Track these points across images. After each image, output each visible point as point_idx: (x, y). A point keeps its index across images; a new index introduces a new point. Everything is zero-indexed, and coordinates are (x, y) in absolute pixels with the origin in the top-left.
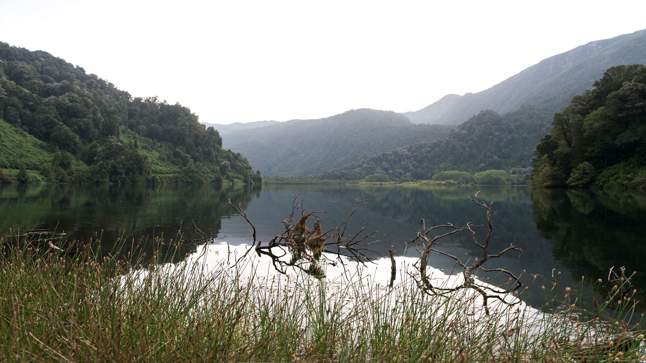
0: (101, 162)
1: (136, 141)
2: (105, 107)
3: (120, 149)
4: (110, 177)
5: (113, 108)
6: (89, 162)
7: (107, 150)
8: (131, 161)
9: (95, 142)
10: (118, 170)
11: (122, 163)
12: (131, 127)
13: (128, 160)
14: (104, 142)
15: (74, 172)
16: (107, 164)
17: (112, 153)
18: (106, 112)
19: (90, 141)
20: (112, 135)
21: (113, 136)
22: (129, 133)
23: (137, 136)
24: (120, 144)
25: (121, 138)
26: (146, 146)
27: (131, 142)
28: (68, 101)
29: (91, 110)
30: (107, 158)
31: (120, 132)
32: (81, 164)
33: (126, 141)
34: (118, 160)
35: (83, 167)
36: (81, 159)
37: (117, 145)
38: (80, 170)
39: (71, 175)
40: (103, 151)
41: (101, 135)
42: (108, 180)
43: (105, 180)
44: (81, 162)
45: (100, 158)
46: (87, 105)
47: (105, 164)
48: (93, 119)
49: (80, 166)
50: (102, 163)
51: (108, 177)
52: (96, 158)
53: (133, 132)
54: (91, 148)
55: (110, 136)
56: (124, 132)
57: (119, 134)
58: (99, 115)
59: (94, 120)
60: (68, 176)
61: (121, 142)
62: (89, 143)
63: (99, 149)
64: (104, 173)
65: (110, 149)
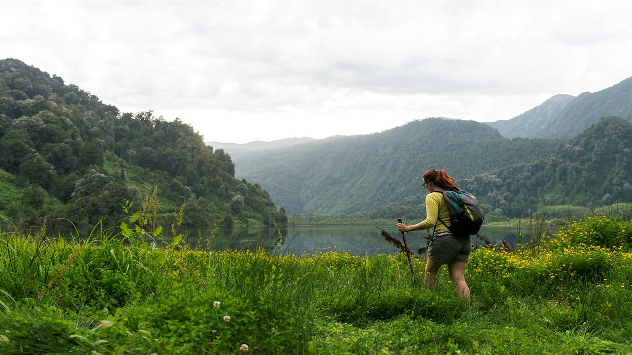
0: (80, 199)
1: (123, 171)
2: (87, 127)
3: (103, 182)
4: (90, 218)
5: (95, 129)
6: (65, 199)
7: (87, 183)
8: (116, 197)
9: (72, 174)
10: (100, 209)
11: (105, 199)
12: (118, 152)
13: (113, 196)
14: (83, 172)
15: (47, 212)
16: (87, 202)
17: (93, 186)
18: (88, 133)
19: (67, 171)
20: (93, 164)
21: (95, 165)
22: (115, 161)
23: (125, 163)
24: (104, 175)
25: (105, 167)
26: (136, 177)
27: (117, 173)
28: (42, 122)
29: (70, 132)
30: (87, 194)
31: (104, 159)
32: (56, 201)
33: (111, 171)
34: (100, 196)
35: (58, 206)
36: (56, 196)
37: (99, 177)
38: (54, 209)
39: (43, 216)
40: (83, 185)
41: (80, 164)
42: (87, 223)
43: (83, 222)
44: (55, 199)
45: (78, 193)
46: (66, 127)
47: (84, 201)
48: (72, 143)
49: (54, 204)
50: (81, 200)
51: (87, 219)
52: (73, 194)
53: (120, 159)
54: (68, 181)
55: (91, 165)
56: (109, 159)
57: (102, 162)
58: (79, 139)
59: (73, 145)
60: (40, 217)
61: (105, 172)
62: (65, 174)
63: (78, 183)
64: (83, 212)
65: (91, 182)
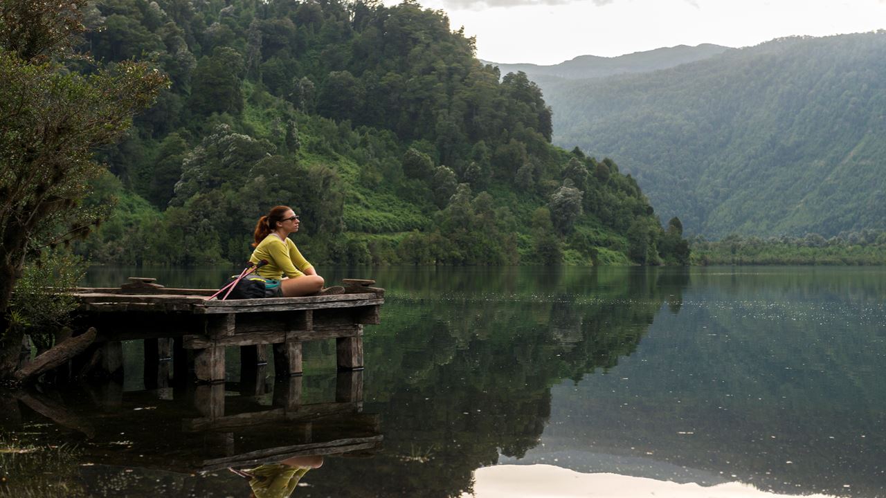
0: (197, 196)
1: (290, 129)
2: (197, 24)
3: (249, 155)
4: (224, 244)
5: (216, 27)
6: (160, 199)
7: (210, 157)
8: (282, 191)
9: (174, 136)
10: (246, 221)
11: (258, 198)
12: (273, 83)
13: (274, 190)
14: (198, 132)
15: (122, 230)
16: (215, 204)
17: (226, 166)
18: (201, 37)
19: (160, 131)
20: (220, 112)
21: (225, 114)
22: (267, 105)
23: (291, 111)
24: (250, 139)
25: (248, 120)
26: (319, 143)
27: (276, 133)
28: (95, 10)
29: (161, 34)
30: (212, 185)
31: (245, 101)
32: (139, 204)
33: (259, 127)
34: (246, 189)
35: (146, 213)
36: (139, 190)
37: (239, 142)
38: (138, 222)
39: (113, 239)
40: (200, 162)
41: (189, 111)
42: (217, 255)
43: (208, 253)
44: (138, 198)
45: (191, 183)
46: (150, 22)
47: (209, 202)
48: (168, 61)
49: (137, 209)
50: (201, 199)
51: (217, 245)
52: (179, 185)
53: (280, 101)
54: (165, 155)
55: (215, 115)
56: (253, 101)
57: (240, 107)
58: (183, 50)
59: (170, 66)
60: (106, 241)
61: (249, 131)
62: (154, 136)
63: (189, 157)
64: (207, 230)
65: (220, 156)
